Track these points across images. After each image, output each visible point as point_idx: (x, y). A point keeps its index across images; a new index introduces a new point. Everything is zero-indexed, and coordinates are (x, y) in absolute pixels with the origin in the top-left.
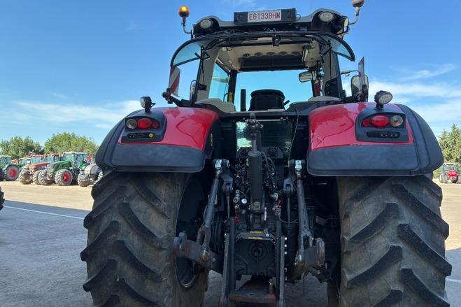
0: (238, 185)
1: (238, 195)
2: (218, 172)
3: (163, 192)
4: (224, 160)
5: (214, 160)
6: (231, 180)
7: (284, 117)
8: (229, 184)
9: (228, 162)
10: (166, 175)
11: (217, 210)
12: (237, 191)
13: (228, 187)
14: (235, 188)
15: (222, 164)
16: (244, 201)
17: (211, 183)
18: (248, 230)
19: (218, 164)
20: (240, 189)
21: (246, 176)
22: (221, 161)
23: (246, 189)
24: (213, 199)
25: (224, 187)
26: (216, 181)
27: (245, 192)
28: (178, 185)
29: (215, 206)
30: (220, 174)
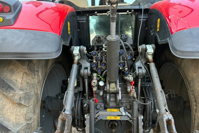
0: (95, 69)
1: (95, 78)
2: (77, 58)
3: (19, 80)
4: (82, 47)
5: (73, 47)
6: (88, 65)
7: (130, 10)
8: (86, 68)
9: (85, 48)
10: (22, 62)
11: (77, 91)
12: (95, 75)
13: (86, 71)
14: (92, 71)
15: (80, 51)
16: (101, 84)
17: (70, 68)
18: (105, 108)
19: (76, 50)
20: (96, 72)
21: (101, 61)
22: (78, 47)
23: (102, 73)
24: (73, 82)
25: (82, 71)
26: (75, 67)
27: (101, 75)
28: (38, 71)
29: (75, 88)
30: (79, 60)
